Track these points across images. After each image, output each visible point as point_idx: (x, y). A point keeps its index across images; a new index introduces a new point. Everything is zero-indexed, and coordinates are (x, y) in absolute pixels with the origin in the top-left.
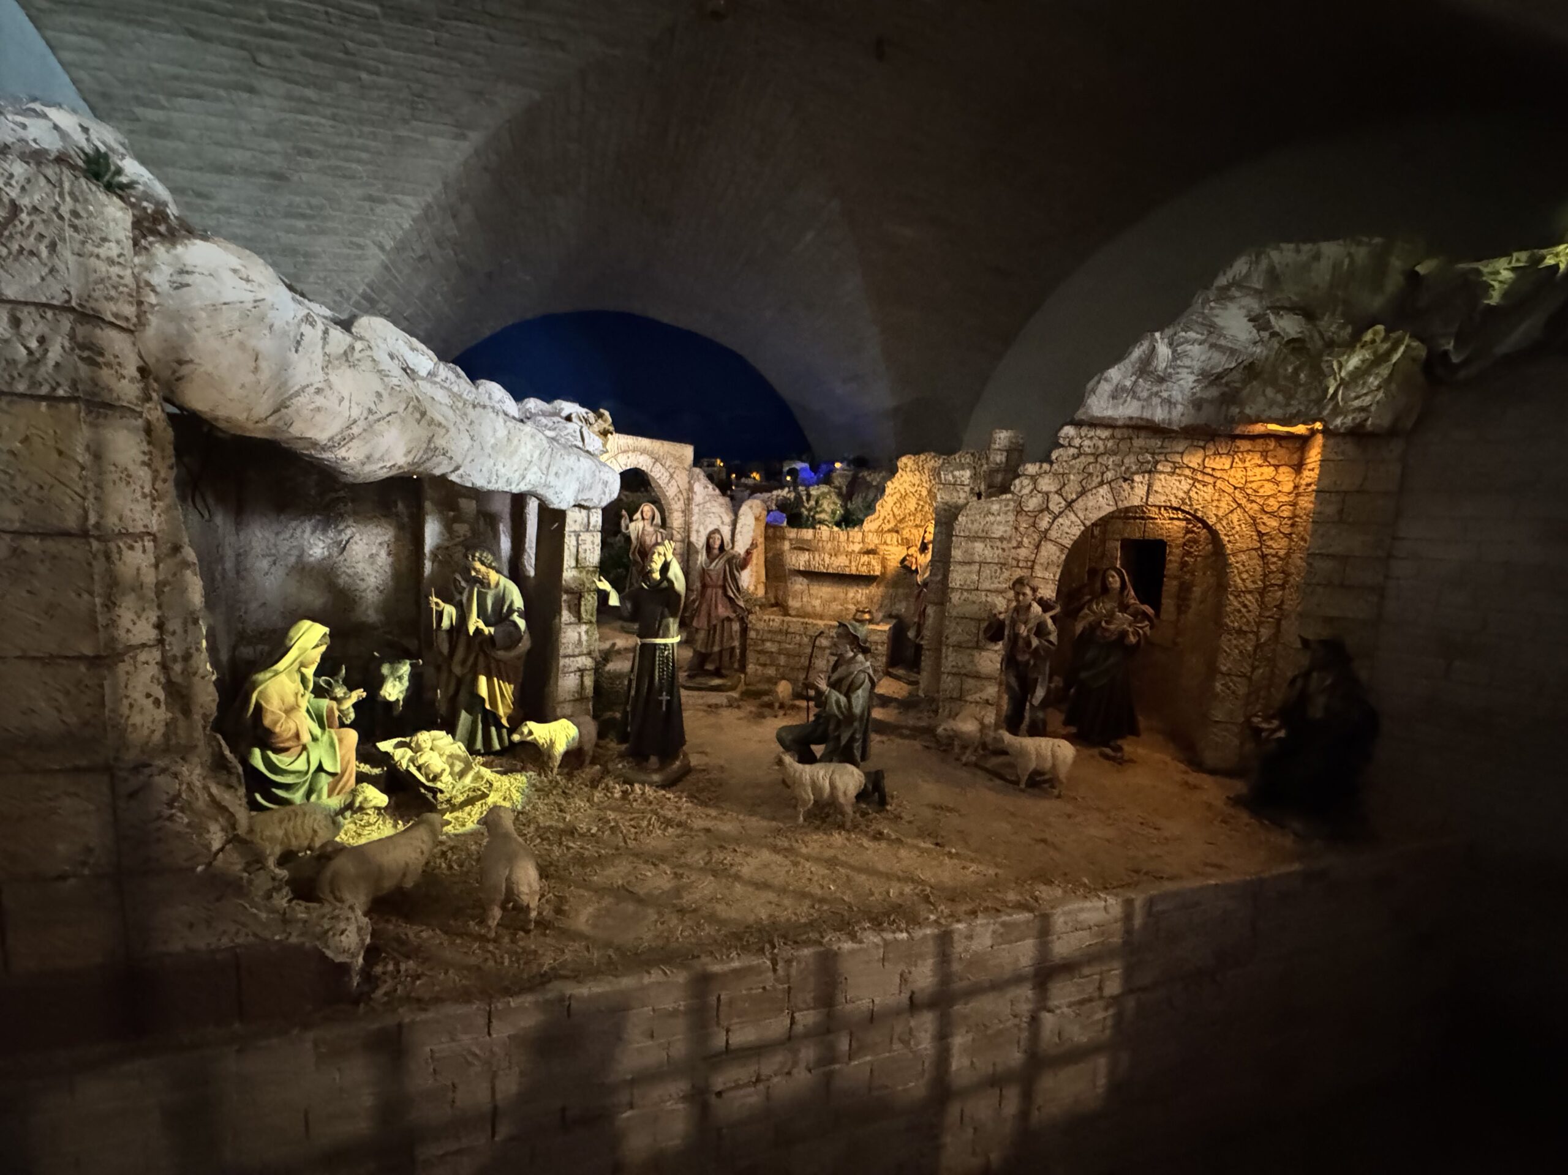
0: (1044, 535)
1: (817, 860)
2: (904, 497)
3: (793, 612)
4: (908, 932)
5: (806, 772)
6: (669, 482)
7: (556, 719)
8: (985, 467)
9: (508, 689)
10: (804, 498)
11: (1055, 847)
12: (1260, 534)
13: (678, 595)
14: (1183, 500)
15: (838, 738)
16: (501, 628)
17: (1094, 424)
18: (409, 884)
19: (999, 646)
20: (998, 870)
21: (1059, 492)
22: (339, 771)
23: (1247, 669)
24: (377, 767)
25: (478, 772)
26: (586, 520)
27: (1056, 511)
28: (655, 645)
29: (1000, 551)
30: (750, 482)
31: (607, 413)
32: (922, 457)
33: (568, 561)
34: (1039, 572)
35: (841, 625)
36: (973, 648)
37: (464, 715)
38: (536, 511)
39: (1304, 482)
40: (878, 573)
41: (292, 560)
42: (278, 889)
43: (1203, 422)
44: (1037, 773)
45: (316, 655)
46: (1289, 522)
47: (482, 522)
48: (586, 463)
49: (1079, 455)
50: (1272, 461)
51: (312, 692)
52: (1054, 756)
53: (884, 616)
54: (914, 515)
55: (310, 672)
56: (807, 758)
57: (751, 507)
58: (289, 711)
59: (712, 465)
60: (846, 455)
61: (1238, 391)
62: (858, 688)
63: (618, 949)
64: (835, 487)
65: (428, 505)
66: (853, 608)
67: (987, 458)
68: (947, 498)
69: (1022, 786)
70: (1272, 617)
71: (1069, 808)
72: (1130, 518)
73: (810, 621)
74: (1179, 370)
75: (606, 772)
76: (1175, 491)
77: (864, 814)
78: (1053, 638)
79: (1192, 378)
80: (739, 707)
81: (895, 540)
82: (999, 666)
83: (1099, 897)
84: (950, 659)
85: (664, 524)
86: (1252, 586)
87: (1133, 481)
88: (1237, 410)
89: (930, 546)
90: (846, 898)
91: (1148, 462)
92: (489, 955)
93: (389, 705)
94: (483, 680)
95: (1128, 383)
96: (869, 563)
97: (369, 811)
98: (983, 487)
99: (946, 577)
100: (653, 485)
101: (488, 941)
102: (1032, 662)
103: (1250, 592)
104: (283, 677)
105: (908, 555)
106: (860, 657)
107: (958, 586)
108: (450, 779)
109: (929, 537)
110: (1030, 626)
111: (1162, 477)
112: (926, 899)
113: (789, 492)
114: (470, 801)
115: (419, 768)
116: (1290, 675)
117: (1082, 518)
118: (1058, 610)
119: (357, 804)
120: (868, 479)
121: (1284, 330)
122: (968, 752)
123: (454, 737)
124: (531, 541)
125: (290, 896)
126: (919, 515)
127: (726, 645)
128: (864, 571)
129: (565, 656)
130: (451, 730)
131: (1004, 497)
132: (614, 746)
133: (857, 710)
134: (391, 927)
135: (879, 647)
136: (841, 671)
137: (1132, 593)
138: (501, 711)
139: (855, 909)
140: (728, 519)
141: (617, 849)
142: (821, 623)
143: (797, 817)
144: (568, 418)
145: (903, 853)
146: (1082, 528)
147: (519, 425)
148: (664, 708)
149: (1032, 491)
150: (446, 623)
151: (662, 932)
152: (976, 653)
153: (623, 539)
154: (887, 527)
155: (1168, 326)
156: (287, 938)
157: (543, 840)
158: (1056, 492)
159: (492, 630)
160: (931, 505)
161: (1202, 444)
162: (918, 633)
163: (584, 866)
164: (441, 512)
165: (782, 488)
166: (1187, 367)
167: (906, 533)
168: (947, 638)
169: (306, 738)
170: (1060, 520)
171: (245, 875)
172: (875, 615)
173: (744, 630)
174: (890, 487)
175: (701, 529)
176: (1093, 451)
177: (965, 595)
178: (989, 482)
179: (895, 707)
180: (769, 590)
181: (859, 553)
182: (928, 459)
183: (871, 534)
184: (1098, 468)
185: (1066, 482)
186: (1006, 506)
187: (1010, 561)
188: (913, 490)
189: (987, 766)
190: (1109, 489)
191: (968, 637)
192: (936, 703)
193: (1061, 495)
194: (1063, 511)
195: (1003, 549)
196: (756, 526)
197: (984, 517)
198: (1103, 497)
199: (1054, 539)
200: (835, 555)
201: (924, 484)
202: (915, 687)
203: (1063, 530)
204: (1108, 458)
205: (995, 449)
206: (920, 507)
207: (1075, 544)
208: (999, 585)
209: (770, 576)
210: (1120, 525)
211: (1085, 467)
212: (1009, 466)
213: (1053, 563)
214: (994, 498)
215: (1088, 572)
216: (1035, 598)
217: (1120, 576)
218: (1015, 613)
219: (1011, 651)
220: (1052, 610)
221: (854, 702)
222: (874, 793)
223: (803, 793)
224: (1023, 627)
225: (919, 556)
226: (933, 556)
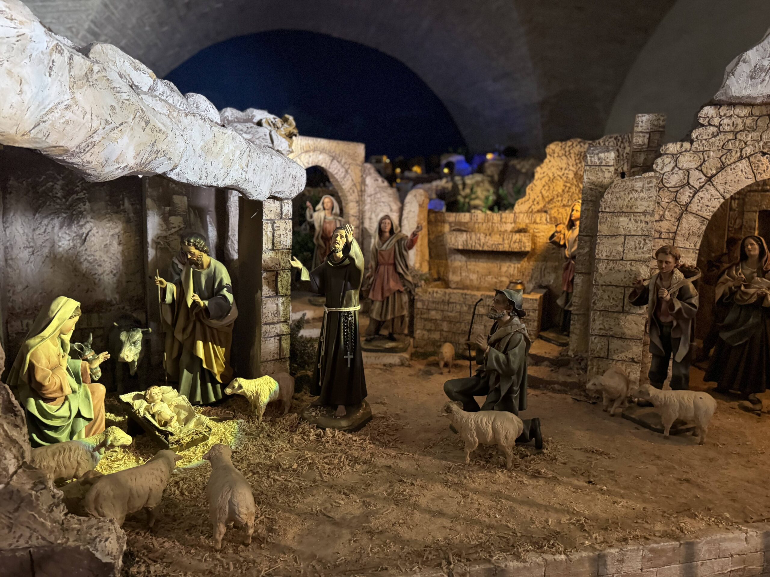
0: (686, 209)
1: (483, 493)
2: (552, 180)
3: (454, 286)
4: (565, 554)
5: (471, 418)
6: (345, 177)
7: (260, 376)
8: (628, 150)
9: (221, 351)
10: (460, 187)
11: (699, 487)
13: (358, 271)
15: (498, 390)
16: (214, 300)
17: (733, 103)
18: (152, 505)
19: (644, 309)
20: (644, 505)
21: (699, 169)
22: (93, 417)
24: (120, 416)
25: (199, 419)
26: (279, 209)
27: (697, 186)
28: (341, 312)
29: (644, 225)
30: (412, 175)
31: (291, 118)
32: (569, 143)
33: (266, 244)
34: (680, 242)
35: (498, 292)
36: (619, 312)
37: (186, 372)
38: (237, 204)
40: (528, 249)
41: (46, 250)
42: (57, 506)
44: (680, 422)
45: (71, 324)
47: (192, 215)
48: (278, 160)
49: (719, 132)
51: (69, 354)
52: (696, 407)
53: (534, 287)
54: (561, 196)
55: (67, 338)
56: (472, 407)
57: (415, 196)
58: (54, 369)
59: (379, 161)
60: (497, 146)
62: (515, 347)
63: (320, 561)
64: (488, 176)
65: (149, 202)
66: (507, 280)
67: (630, 142)
68: (593, 178)
69: (667, 433)
71: (711, 454)
73: (469, 292)
75: (302, 419)
77: (523, 456)
78: (695, 301)
80: (409, 366)
81: (544, 219)
83: (740, 530)
84: (597, 323)
85: (342, 213)
89: (578, 223)
90: (510, 525)
92: (217, 562)
93: (127, 365)
94: (200, 344)
96: (520, 241)
97: (117, 449)
98: (625, 169)
99: (592, 249)
100: (331, 180)
101: (216, 551)
102: (675, 324)
104: (48, 342)
105: (557, 232)
106: (516, 319)
107: (604, 257)
108: (177, 424)
109: (577, 214)
110: (672, 291)
112: (582, 528)
113: (447, 182)
114: (194, 443)
115: (153, 416)
117: (722, 191)
118: (699, 275)
119: (109, 443)
120: (518, 167)
122: (616, 405)
123: (178, 391)
124: (233, 229)
125: (66, 511)
126: (566, 195)
127: (397, 314)
128: (516, 247)
129: (266, 324)
130: (176, 385)
131: (647, 175)
132: (308, 398)
133: (515, 366)
134: (141, 538)
135: (531, 314)
136: (499, 332)
138: (216, 370)
139: (519, 534)
140: (395, 207)
141: (315, 482)
142: (479, 294)
143: (464, 458)
144: (259, 124)
145: (558, 489)
146: (722, 200)
147: (222, 129)
148: (349, 366)
149: (673, 168)
150: (169, 298)
151: (356, 548)
152: (622, 316)
153: (308, 227)
154: (536, 208)
156: (66, 542)
157: (254, 473)
158: (697, 169)
159: (206, 303)
160: (577, 186)
162: (567, 301)
163: (288, 495)
164: (159, 208)
165: (440, 178)
167: (554, 213)
168: (594, 303)
169: (67, 391)
170: (700, 194)
171: (34, 492)
172: (526, 285)
173: (412, 302)
174: (539, 171)
175: (373, 216)
176: (733, 129)
177: (611, 265)
178: (632, 163)
179: (547, 366)
180: (432, 267)
181: (511, 232)
182: (574, 145)
183: (522, 215)
184: (737, 144)
185: (706, 159)
186: (649, 183)
187: (653, 233)
188: (561, 174)
189: (633, 416)
190: (748, 164)
191: (614, 303)
192: (585, 361)
193: (701, 171)
194: (703, 186)
195: (647, 223)
196: (420, 212)
197: (628, 194)
198: (742, 171)
199: (694, 212)
200: (490, 234)
201: (571, 168)
202: (565, 348)
203: (703, 203)
204: (746, 135)
205: (638, 132)
206: (567, 188)
207: (715, 216)
208: (643, 255)
209: (433, 255)
210: (758, 197)
211: (724, 144)
212: (652, 147)
213: (694, 234)
214: (637, 177)
215: (727, 242)
216: (677, 265)
217: (759, 245)
218: (659, 279)
219: (655, 314)
220: (694, 276)
221: (511, 358)
222: (531, 438)
223: (469, 436)
224: (666, 291)
225: (566, 232)
226: (580, 231)
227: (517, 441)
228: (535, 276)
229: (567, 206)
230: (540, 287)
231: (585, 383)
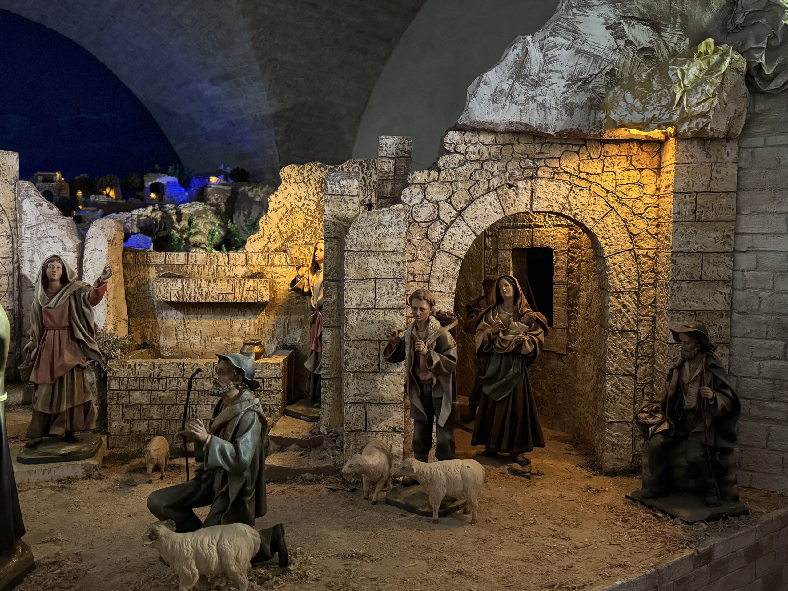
0: (438, 246)
2: (291, 211)
3: (165, 353)
5: (188, 541)
8: (374, 176)
10: (174, 218)
12: (632, 236)
14: (563, 205)
15: (225, 494)
17: (477, 129)
19: (402, 367)
21: (448, 201)
23: (632, 369)
27: (448, 221)
29: (395, 266)
30: (101, 199)
32: (307, 167)
34: (435, 285)
35: (222, 358)
36: (374, 372)
39: (664, 185)
40: (266, 299)
43: (575, 127)
44: (449, 499)
46: (655, 223)
49: (466, 161)
50: (637, 165)
52: (463, 478)
53: (277, 348)
54: (303, 232)
56: (189, 525)
57: (102, 229)
59: (50, 179)
60: (222, 168)
61: (603, 96)
62: (246, 431)
64: (211, 205)
66: (239, 341)
67: (376, 167)
68: (336, 211)
69: (436, 516)
70: (647, 315)
72: (518, 227)
73: (188, 361)
74: (551, 74)
76: (555, 196)
78: (453, 352)
79: (563, 82)
81: (283, 260)
82: (403, 388)
84: (352, 387)
86: (628, 286)
87: (517, 187)
88: (604, 115)
89: (322, 265)
91: (530, 168)
95: (506, 87)
96: (255, 289)
98: (373, 200)
99: (340, 296)
102: (435, 381)
103: (627, 292)
105: (298, 276)
106: (247, 393)
107: (354, 306)
109: (320, 255)
110: (429, 342)
111: (543, 182)
113: (154, 211)
116: (667, 368)
117: (473, 227)
118: (456, 322)
120: (250, 194)
121: (636, 39)
122: (377, 488)
126: (308, 231)
127: (78, 401)
128: (250, 297)
131: (395, 207)
133: (247, 457)
135: (274, 383)
136: (225, 413)
137: (525, 301)
140: (71, 243)
146: (474, 237)
149: (422, 200)
152: (378, 377)
154: (274, 246)
155: (537, 30)
158: (446, 201)
160: (319, 219)
161: (576, 148)
162: (316, 363)
165: (145, 206)
166: (557, 72)
167: (295, 252)
168: (347, 364)
170: (451, 230)
172: (266, 346)
173: (103, 381)
174: (273, 200)
176: (478, 157)
177: (363, 314)
178: (379, 193)
179: (295, 450)
180: (133, 329)
181: (243, 277)
182: (314, 170)
183: (255, 256)
184: (484, 175)
185: (455, 190)
186: (397, 217)
187: (406, 275)
188: (300, 205)
189: (398, 500)
190: (496, 197)
191: (369, 361)
192: (341, 438)
193: (451, 203)
194: (454, 221)
195: (398, 263)
196: (111, 252)
197: (376, 229)
198: (490, 204)
199: (447, 250)
200: (215, 281)
201: (311, 197)
202: (316, 423)
203: (455, 240)
204: (492, 165)
205: (382, 157)
206: (309, 222)
207: (469, 254)
208: (396, 302)
209: (133, 311)
210: (509, 234)
211: (472, 174)
212: (398, 175)
213: (448, 275)
214: (384, 209)
215: (484, 284)
216: (433, 312)
217: (513, 285)
218: (414, 329)
219: (414, 371)
220: (450, 323)
221: (242, 448)
222: (273, 553)
223: (184, 568)
224: (423, 343)
225: (311, 276)
226: (325, 275)
227: (253, 561)
228: (277, 333)
229: (310, 244)
230: (285, 347)
231: (341, 466)
